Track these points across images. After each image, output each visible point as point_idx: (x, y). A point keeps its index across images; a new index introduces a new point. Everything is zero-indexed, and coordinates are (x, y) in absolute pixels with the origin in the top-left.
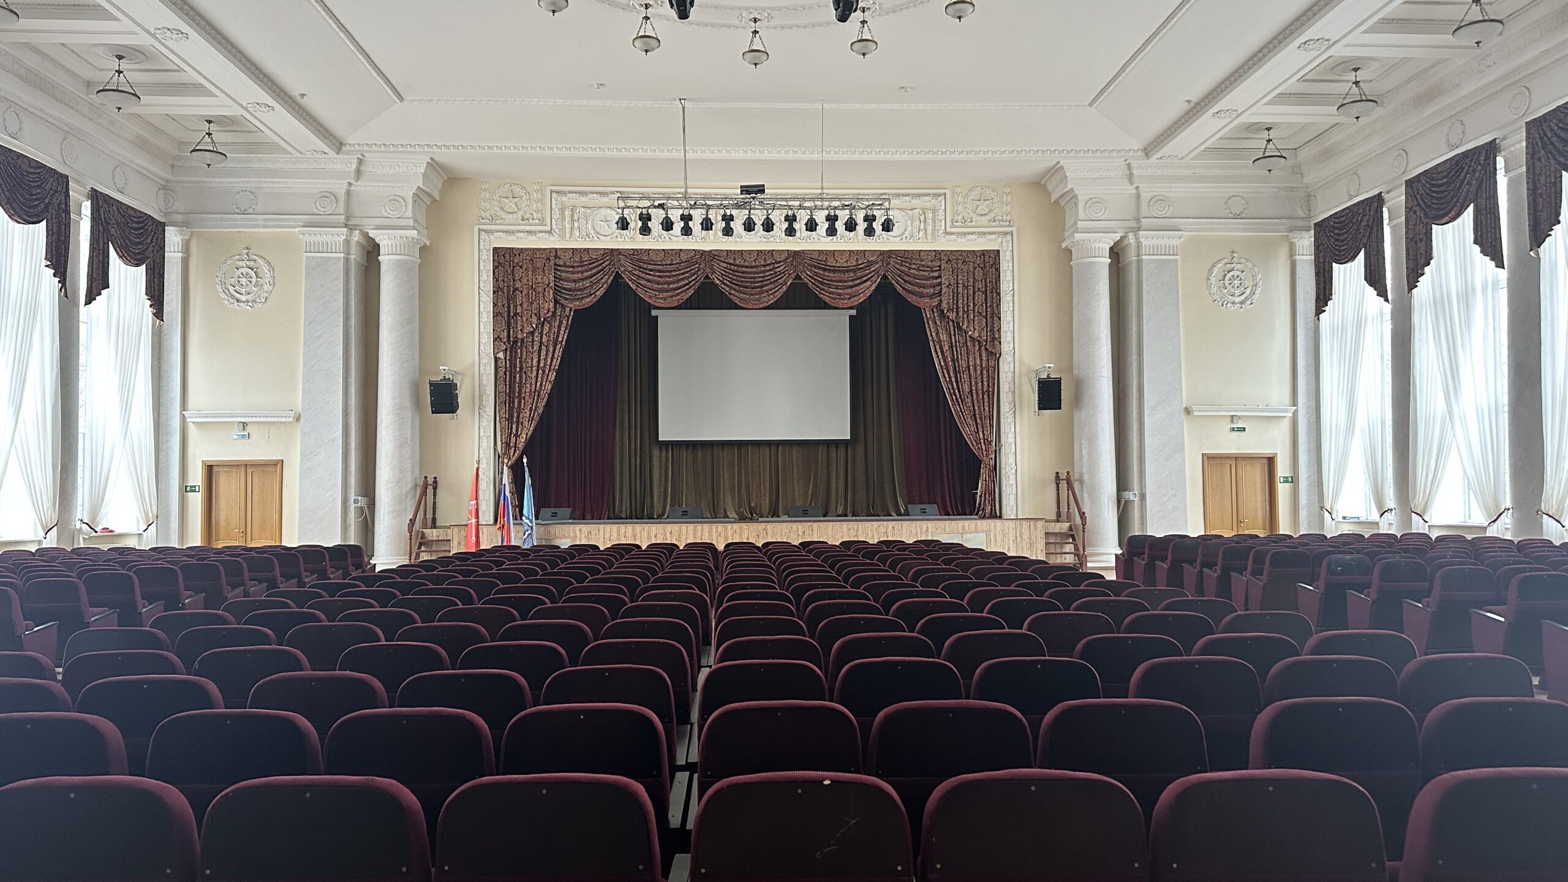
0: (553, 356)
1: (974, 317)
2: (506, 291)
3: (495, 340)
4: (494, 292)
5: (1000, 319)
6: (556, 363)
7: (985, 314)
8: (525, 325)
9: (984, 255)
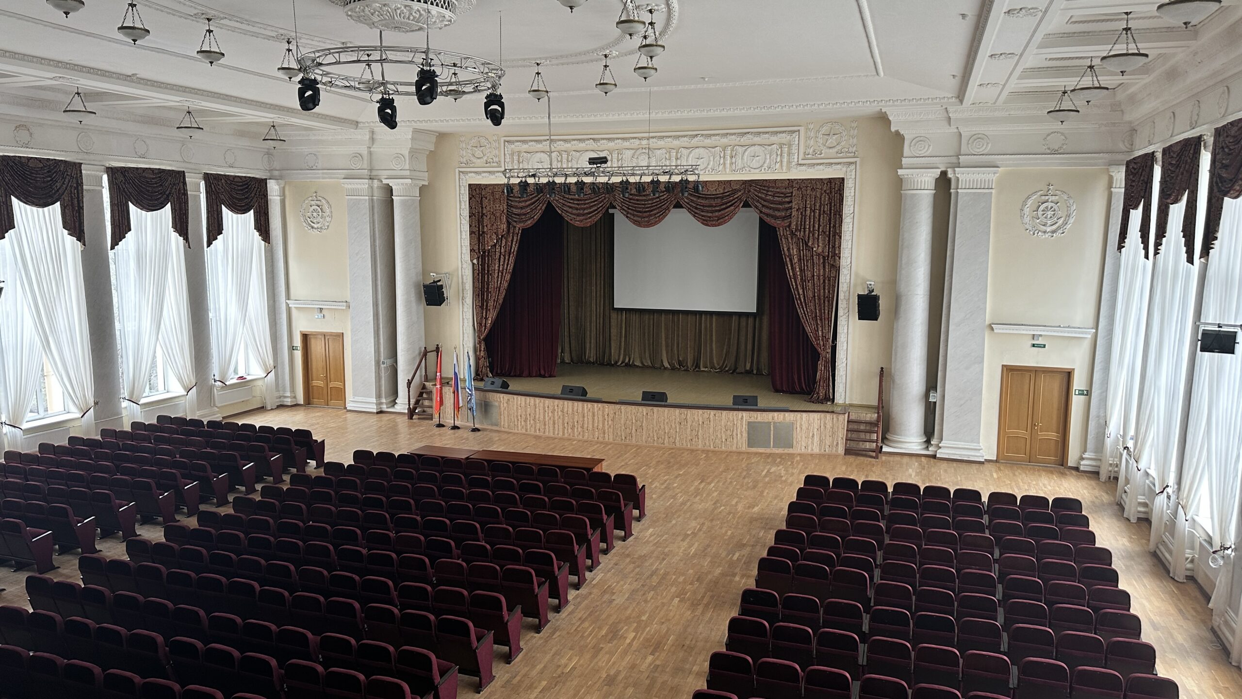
0: (508, 262)
1: (818, 236)
2: (477, 216)
3: (471, 251)
4: (470, 217)
5: (840, 237)
6: (511, 267)
7: (828, 233)
8: (489, 241)
9: (830, 182)
